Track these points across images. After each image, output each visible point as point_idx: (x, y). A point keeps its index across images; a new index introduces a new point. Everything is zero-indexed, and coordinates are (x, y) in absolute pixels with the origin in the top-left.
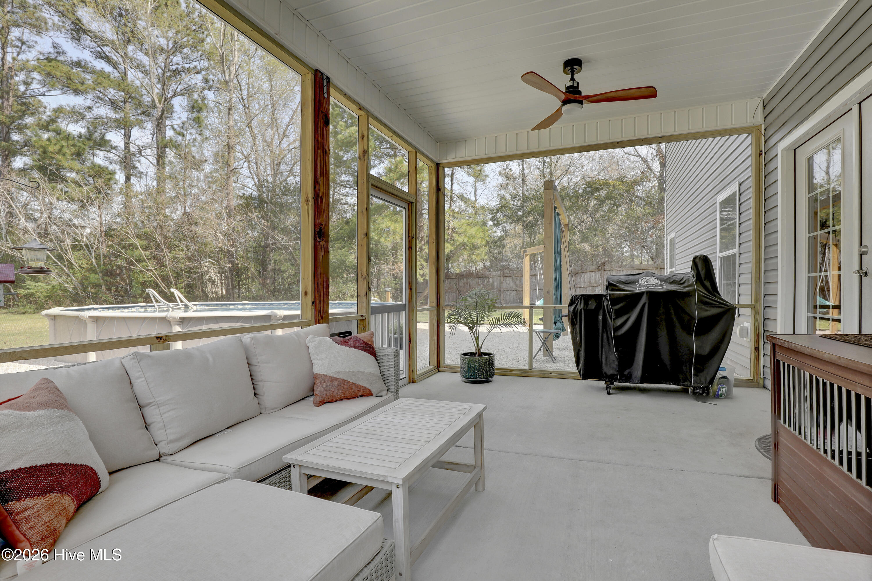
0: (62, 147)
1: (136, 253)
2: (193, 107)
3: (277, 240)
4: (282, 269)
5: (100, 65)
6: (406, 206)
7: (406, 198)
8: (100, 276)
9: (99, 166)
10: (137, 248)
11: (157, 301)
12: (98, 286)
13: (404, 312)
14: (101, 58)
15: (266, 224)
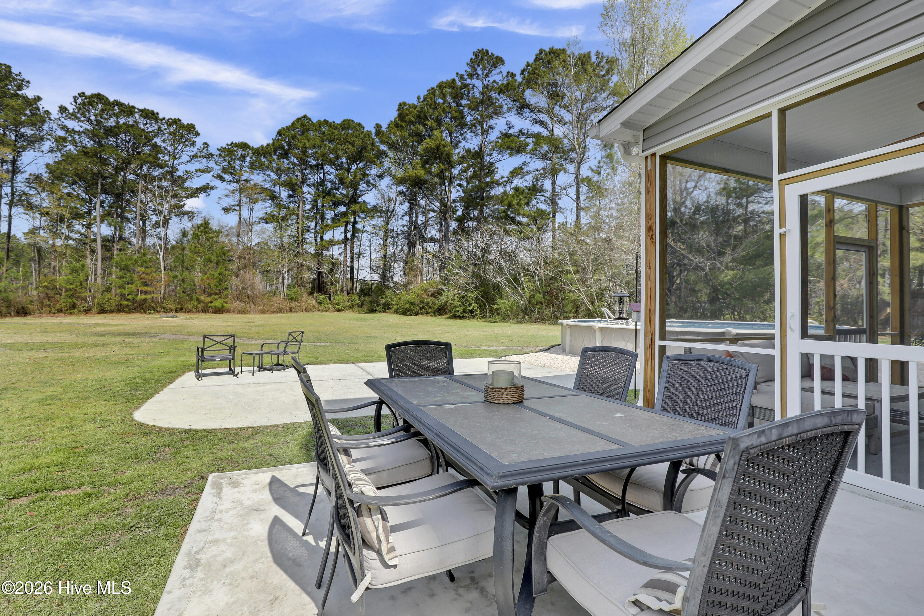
0: (520, 200)
1: (570, 276)
2: (605, 146)
3: (692, 260)
4: (697, 289)
5: (537, 129)
6: (867, 250)
7: (867, 244)
8: (542, 296)
9: (542, 211)
10: (570, 273)
11: (609, 317)
12: (541, 303)
13: (865, 336)
14: (536, 123)
15: (682, 246)
